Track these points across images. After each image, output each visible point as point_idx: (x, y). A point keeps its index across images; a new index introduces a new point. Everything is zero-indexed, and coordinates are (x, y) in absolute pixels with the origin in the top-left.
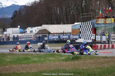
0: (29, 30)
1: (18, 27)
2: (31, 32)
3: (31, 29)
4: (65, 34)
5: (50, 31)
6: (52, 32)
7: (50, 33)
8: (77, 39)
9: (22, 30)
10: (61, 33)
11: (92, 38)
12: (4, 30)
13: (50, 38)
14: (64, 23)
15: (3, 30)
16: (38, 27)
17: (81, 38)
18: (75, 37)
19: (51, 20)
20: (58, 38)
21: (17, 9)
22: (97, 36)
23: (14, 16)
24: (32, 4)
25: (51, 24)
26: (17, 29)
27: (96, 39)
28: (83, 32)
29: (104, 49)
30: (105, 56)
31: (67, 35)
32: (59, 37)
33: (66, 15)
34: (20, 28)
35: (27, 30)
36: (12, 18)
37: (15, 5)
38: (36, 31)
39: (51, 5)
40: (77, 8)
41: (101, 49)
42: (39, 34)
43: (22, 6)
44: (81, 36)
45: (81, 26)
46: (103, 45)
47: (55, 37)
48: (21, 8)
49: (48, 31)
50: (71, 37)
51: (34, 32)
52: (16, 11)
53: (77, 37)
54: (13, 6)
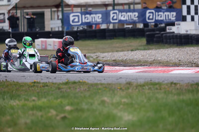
10: (106, 5)
13: (73, 21)
17: (184, 19)
20: (99, 20)
32: (106, 16)
42: (25, 7)
44: (185, 13)
47: (89, 19)
50: (147, 15)
53: (172, 16)
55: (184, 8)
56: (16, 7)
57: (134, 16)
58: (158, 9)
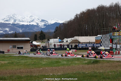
0: (65, 40)
1: (57, 38)
2: (67, 41)
3: (67, 40)
4: (90, 43)
5: (80, 41)
6: (81, 42)
7: (79, 43)
8: (99, 47)
9: (61, 40)
10: (88, 43)
11: (110, 46)
12: (49, 40)
14: (90, 36)
15: (47, 40)
16: (72, 38)
18: (97, 45)
19: (82, 33)
21: (58, 26)
22: (113, 45)
23: (56, 30)
24: (68, 22)
25: (82, 36)
26: (57, 40)
27: (113, 47)
28: (103, 42)
29: (118, 54)
30: (118, 60)
31: (92, 44)
32: (86, 45)
33: (92, 30)
34: (59, 39)
35: (64, 40)
36: (54, 32)
37: (57, 23)
38: (70, 41)
39: (82, 23)
40: (100, 25)
41: (116, 54)
42: (72, 43)
43: (62, 23)
44: (102, 45)
45: (102, 37)
46: (117, 51)
47: (83, 45)
48: (60, 25)
49: (79, 41)
50: (94, 45)
51: (69, 41)
52: (57, 27)
53: (99, 45)
54: (56, 23)
55: (102, 44)
56: (70, 43)
57: (92, 45)
58: (97, 44)
